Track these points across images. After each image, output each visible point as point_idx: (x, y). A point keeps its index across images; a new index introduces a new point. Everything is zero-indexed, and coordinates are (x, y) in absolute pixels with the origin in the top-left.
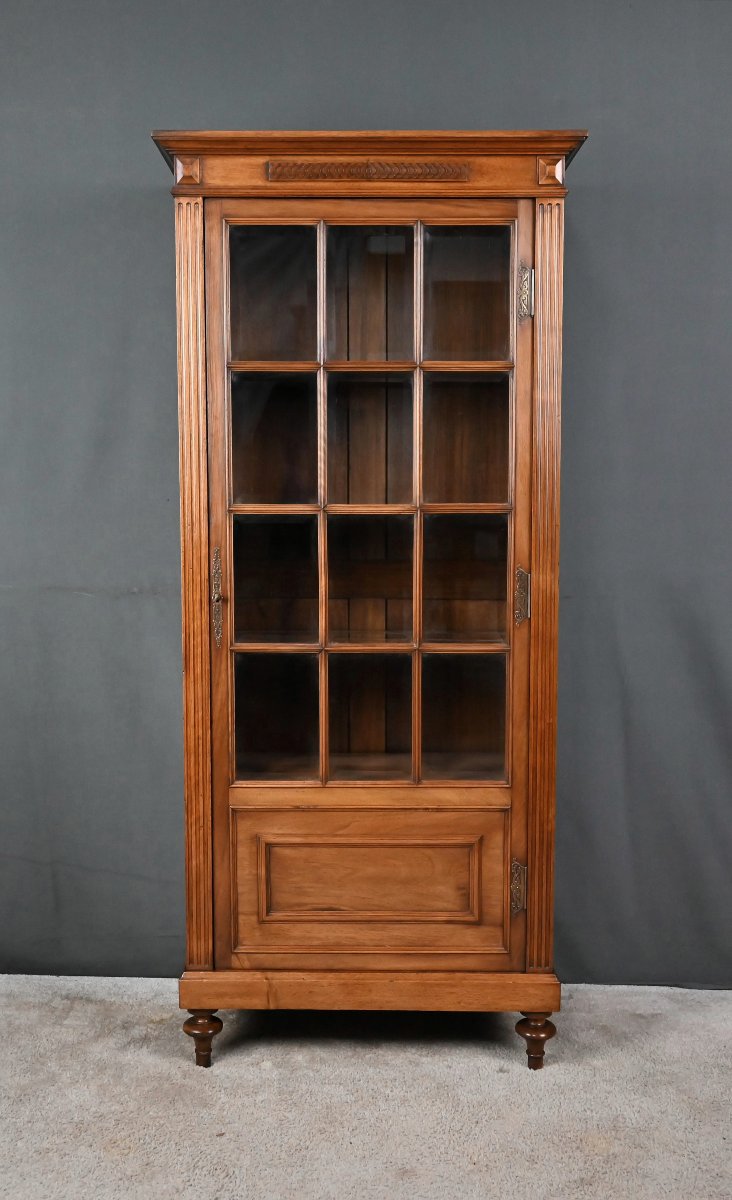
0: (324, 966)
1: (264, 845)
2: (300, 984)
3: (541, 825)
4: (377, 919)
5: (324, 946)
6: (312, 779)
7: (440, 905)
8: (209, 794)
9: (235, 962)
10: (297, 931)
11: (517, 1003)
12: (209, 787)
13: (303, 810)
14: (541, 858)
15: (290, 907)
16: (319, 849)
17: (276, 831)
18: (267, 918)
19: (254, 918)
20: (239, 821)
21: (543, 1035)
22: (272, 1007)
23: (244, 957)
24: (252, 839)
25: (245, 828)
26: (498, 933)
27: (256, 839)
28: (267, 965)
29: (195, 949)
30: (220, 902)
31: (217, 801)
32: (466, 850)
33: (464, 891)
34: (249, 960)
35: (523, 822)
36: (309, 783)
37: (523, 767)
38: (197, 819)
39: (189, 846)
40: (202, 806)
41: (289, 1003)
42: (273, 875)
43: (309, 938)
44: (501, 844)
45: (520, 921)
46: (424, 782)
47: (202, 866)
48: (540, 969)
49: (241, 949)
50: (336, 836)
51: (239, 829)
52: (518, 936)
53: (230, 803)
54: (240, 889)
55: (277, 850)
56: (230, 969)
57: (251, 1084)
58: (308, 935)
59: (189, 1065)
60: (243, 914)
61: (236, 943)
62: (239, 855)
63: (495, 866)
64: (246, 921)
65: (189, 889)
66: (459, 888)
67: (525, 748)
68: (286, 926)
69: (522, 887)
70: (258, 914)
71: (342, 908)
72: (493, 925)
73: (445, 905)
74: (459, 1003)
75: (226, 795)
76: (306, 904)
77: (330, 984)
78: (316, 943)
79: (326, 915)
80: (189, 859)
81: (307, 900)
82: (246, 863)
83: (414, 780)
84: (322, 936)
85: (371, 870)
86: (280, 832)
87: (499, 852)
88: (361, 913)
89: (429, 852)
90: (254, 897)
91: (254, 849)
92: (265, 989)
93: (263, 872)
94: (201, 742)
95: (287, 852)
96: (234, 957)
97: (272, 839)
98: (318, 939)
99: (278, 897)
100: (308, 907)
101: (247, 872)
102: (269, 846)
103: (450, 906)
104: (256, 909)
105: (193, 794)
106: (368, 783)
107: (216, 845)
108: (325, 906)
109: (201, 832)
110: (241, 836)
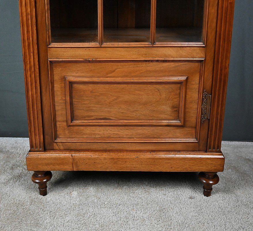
0: (101, 149)
1: (68, 83)
2: (89, 159)
3: (221, 70)
4: (131, 124)
5: (102, 138)
6: (94, 42)
7: (163, 116)
8: (36, 51)
9: (55, 146)
10: (88, 130)
11: (201, 168)
12: (36, 47)
13: (89, 62)
14: (219, 90)
15: (83, 118)
16: (99, 85)
17: (74, 74)
18: (71, 124)
19: (65, 124)
20: (54, 68)
21: (211, 182)
22: (75, 169)
23: (61, 144)
24: (62, 79)
25: (58, 73)
26: (193, 131)
27: (64, 79)
28: (72, 148)
29: (34, 141)
30: (46, 115)
31: (42, 55)
32: (179, 85)
33: (176, 109)
34: (62, 145)
35: (211, 68)
36: (92, 44)
37: (213, 33)
38: (30, 68)
39: (27, 84)
40: (33, 60)
41: (83, 168)
42: (74, 100)
43: (94, 134)
44: (198, 82)
45: (206, 125)
46: (157, 43)
47: (35, 96)
48: (214, 150)
49: (58, 140)
50: (107, 77)
51: (54, 73)
52: (204, 133)
53: (49, 57)
54: (57, 108)
55: (75, 86)
56: (53, 150)
57: (64, 208)
58: (93, 132)
59: (36, 195)
60: (59, 121)
61: (56, 137)
62: (55, 89)
63: (194, 95)
64: (61, 125)
65: (28, 109)
66: (173, 107)
67: (215, 21)
68: (82, 128)
69: (208, 107)
70: (67, 121)
71: (111, 118)
72: (192, 127)
73: (166, 116)
74: (172, 168)
75: (46, 52)
76: (92, 116)
77: (105, 159)
78: (97, 136)
79: (102, 122)
80: (27, 91)
81: (93, 114)
82: (59, 93)
83: (151, 42)
84: (101, 133)
85: (126, 97)
86: (77, 75)
87: (197, 86)
88: (121, 121)
89: (157, 86)
90: (64, 112)
91: (63, 85)
92: (71, 161)
93: (68, 98)
94: (29, 17)
95: (82, 87)
96: (55, 144)
97: (72, 79)
98: (99, 134)
99: (77, 113)
100: (92, 118)
101: (60, 98)
102: (71, 83)
103: (169, 117)
104: (65, 119)
105: (27, 51)
106: (126, 44)
107: (43, 83)
108: (102, 117)
109: (33, 76)
110: (56, 78)
